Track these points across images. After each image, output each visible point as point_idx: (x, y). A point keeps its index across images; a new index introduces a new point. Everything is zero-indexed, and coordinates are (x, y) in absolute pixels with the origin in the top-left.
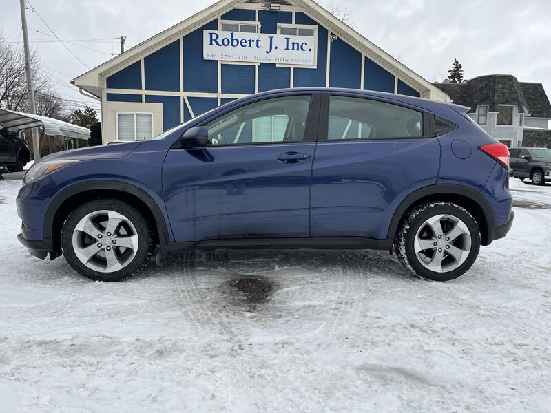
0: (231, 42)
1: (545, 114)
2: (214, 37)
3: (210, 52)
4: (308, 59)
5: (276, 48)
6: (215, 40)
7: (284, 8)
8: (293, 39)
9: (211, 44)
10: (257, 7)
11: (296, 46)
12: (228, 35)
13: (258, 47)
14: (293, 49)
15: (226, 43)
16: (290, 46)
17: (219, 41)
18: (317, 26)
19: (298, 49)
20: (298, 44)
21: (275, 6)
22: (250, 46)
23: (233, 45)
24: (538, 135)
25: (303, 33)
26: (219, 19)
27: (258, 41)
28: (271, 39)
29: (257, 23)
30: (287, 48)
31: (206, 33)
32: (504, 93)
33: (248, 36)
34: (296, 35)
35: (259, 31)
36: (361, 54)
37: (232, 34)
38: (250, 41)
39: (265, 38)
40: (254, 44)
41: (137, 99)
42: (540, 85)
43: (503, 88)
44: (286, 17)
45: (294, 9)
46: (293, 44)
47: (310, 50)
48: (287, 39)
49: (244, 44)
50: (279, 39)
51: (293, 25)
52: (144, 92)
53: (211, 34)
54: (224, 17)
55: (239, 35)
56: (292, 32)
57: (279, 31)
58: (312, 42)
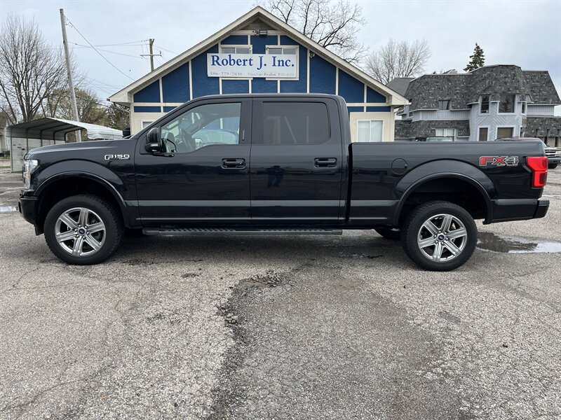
0: (229, 62)
1: (551, 101)
2: (216, 58)
3: (213, 70)
4: (292, 73)
5: (265, 65)
6: (217, 61)
7: (271, 33)
8: (279, 57)
9: (213, 64)
10: (249, 33)
11: (281, 62)
12: (226, 56)
13: (250, 65)
14: (279, 65)
15: (225, 62)
16: (277, 63)
17: (220, 62)
18: (298, 46)
19: (283, 65)
20: (283, 61)
21: (263, 33)
22: (244, 65)
23: (230, 64)
24: (542, 122)
25: (286, 52)
26: (220, 44)
27: (250, 60)
28: (261, 58)
29: (249, 46)
30: (274, 65)
31: (209, 56)
32: (506, 83)
33: (242, 57)
34: (281, 54)
35: (252, 52)
36: (335, 67)
37: (230, 56)
38: (244, 60)
39: (256, 57)
40: (247, 63)
41: (157, 109)
42: (546, 72)
43: (506, 78)
44: (273, 40)
45: (279, 34)
46: (279, 61)
47: (293, 65)
48: (274, 58)
49: (239, 63)
50: (267, 58)
51: (279, 46)
52: (162, 104)
53: (213, 57)
54: (222, 43)
55: (235, 56)
56: (278, 51)
57: (267, 52)
58: (294, 59)
